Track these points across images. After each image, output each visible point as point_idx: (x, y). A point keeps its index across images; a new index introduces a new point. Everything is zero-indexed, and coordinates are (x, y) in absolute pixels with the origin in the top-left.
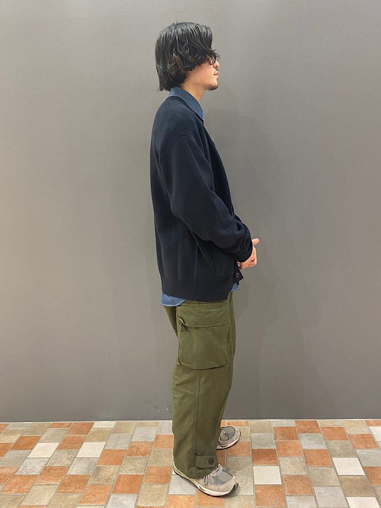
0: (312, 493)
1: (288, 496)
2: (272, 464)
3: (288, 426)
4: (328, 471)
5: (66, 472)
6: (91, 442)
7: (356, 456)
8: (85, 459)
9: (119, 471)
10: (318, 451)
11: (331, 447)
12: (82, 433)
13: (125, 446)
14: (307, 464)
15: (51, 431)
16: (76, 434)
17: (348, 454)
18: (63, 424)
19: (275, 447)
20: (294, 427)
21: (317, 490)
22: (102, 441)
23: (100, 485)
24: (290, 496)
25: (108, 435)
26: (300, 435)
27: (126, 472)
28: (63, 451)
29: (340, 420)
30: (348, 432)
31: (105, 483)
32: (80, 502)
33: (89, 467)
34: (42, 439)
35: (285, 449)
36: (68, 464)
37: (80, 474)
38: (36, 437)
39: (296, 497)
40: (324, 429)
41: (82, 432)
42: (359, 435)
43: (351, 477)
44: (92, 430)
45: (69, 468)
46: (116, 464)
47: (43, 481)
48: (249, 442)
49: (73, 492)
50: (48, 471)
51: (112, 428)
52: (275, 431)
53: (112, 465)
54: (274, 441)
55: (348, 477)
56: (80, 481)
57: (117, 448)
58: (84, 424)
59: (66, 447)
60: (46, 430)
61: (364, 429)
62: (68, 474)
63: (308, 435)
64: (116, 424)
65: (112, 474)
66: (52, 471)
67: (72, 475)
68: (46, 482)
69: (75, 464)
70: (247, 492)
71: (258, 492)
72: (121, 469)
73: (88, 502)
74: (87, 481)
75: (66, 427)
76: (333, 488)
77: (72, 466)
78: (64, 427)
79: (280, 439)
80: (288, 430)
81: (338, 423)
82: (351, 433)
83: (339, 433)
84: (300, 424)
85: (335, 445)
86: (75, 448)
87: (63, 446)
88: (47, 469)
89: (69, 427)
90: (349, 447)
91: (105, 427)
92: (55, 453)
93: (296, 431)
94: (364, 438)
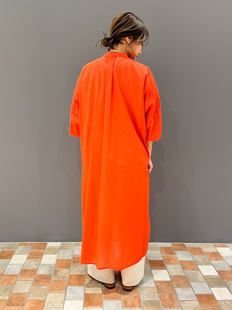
0: (190, 286)
1: (176, 287)
2: (163, 269)
3: (167, 246)
4: (197, 273)
5: (36, 273)
6: (48, 254)
7: (212, 264)
8: (46, 265)
9: (69, 272)
10: (189, 262)
11: (196, 259)
12: (41, 249)
13: (70, 258)
14: (184, 269)
15: (21, 248)
16: (37, 249)
17: (206, 264)
18: (27, 244)
19: (162, 259)
20: (172, 247)
21: (193, 284)
22: (54, 254)
23: (59, 280)
24: (177, 287)
25: (58, 250)
26: (176, 252)
27: (74, 273)
28: (31, 260)
29: (198, 243)
30: (204, 250)
31: (62, 279)
32: (49, 291)
33: (50, 269)
34: (16, 253)
35: (169, 260)
36: (36, 268)
37: (45, 274)
38: (12, 251)
39: (181, 288)
40: (190, 249)
42: (211, 252)
43: (211, 277)
44: (47, 247)
45: (37, 270)
46: (67, 268)
47: (23, 278)
49: (43, 285)
50: (24, 272)
51: (60, 247)
52: (161, 249)
53: (65, 268)
54: (161, 256)
55: (209, 276)
56: (46, 278)
57: (65, 258)
58: (41, 244)
59: (32, 258)
60: (18, 247)
61: (214, 249)
62: (37, 274)
63: (180, 252)
64: (61, 244)
65: (65, 274)
66: (27, 272)
67: (40, 275)
68: (24, 279)
69: (41, 268)
70: (151, 285)
71: (158, 285)
72: (71, 271)
73: (54, 291)
74: (51, 278)
76: (202, 283)
77: (39, 269)
78: (29, 245)
79: (164, 254)
80: (168, 249)
81: (197, 245)
82: (207, 251)
83: (199, 251)
84: (175, 246)
85: (198, 258)
86: (39, 258)
87: (31, 257)
88: (24, 271)
89: (32, 245)
90: (206, 259)
91: (55, 245)
92: (26, 261)
93: (173, 249)
94: (214, 254)
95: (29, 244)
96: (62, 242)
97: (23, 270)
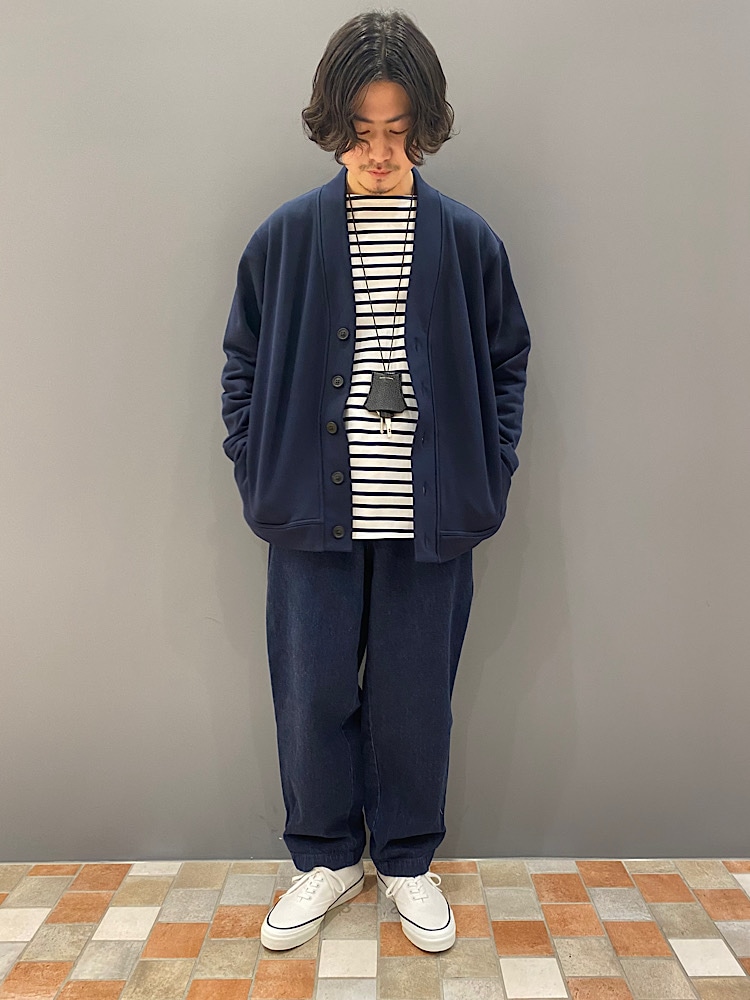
2: (540, 954)
3: (562, 872)
4: (665, 967)
5: (67, 973)
6: (126, 906)
7: (718, 934)
8: (112, 944)
10: (635, 925)
11: (663, 917)
12: (104, 886)
13: (206, 916)
14: (617, 952)
15: (32, 883)
16: (91, 888)
17: (703, 930)
18: (59, 868)
19: (540, 917)
20: (574, 875)
22: (149, 903)
25: (166, 891)
26: (590, 891)
27: (212, 974)
28: (60, 926)
29: (670, 860)
30: (693, 883)
33: (124, 960)
34: (9, 900)
35: (564, 920)
36: (71, 957)
37: (101, 978)
40: (646, 880)
41: (104, 884)
42: (715, 890)
43: (716, 981)
44: (127, 880)
45: (75, 965)
46: (186, 956)
47: (12, 994)
48: (483, 907)
50: (24, 971)
51: (174, 877)
52: (536, 882)
53: (178, 956)
54: (538, 905)
55: (711, 980)
56: (101, 995)
57: (187, 920)
58: (108, 868)
59: (66, 919)
60: (20, 880)
61: (725, 879)
62: (72, 977)
63: (607, 891)
64: (182, 869)
65: (178, 979)
66: (33, 973)
67: (82, 982)
69: (91, 956)
72: (198, 967)
74: (119, 993)
75: (67, 874)
77: (81, 960)
78: (63, 874)
79: (549, 900)
80: (564, 881)
81: (666, 866)
82: (699, 887)
83: (674, 886)
84: (587, 869)
85: (669, 913)
86: (89, 920)
87: (61, 916)
88: (22, 966)
89: (74, 874)
90: (699, 917)
91: (157, 873)
92: (41, 931)
93: (580, 882)
94: (727, 898)
95: (64, 871)
96: (184, 862)
97: (23, 962)
